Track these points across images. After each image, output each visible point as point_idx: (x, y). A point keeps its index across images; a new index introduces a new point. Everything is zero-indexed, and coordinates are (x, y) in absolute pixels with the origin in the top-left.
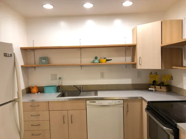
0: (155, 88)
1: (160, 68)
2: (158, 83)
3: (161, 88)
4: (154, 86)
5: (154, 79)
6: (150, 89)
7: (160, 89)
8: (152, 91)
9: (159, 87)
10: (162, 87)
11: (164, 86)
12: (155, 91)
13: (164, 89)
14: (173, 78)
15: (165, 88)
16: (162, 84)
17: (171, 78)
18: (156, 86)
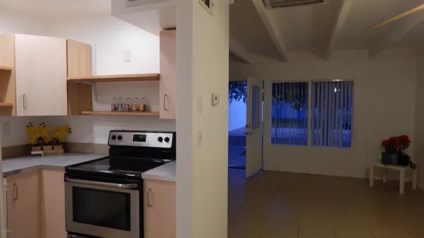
0: (42, 149)
1: (65, 113)
2: (47, 141)
3: (53, 149)
4: (40, 148)
5: (39, 136)
6: (33, 153)
7: (53, 151)
8: (40, 155)
9: (51, 147)
10: (55, 147)
11: (59, 144)
12: (45, 154)
13: (59, 149)
14: (72, 130)
15: (61, 148)
16: (55, 142)
17: (69, 130)
18: (44, 147)
